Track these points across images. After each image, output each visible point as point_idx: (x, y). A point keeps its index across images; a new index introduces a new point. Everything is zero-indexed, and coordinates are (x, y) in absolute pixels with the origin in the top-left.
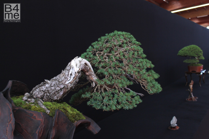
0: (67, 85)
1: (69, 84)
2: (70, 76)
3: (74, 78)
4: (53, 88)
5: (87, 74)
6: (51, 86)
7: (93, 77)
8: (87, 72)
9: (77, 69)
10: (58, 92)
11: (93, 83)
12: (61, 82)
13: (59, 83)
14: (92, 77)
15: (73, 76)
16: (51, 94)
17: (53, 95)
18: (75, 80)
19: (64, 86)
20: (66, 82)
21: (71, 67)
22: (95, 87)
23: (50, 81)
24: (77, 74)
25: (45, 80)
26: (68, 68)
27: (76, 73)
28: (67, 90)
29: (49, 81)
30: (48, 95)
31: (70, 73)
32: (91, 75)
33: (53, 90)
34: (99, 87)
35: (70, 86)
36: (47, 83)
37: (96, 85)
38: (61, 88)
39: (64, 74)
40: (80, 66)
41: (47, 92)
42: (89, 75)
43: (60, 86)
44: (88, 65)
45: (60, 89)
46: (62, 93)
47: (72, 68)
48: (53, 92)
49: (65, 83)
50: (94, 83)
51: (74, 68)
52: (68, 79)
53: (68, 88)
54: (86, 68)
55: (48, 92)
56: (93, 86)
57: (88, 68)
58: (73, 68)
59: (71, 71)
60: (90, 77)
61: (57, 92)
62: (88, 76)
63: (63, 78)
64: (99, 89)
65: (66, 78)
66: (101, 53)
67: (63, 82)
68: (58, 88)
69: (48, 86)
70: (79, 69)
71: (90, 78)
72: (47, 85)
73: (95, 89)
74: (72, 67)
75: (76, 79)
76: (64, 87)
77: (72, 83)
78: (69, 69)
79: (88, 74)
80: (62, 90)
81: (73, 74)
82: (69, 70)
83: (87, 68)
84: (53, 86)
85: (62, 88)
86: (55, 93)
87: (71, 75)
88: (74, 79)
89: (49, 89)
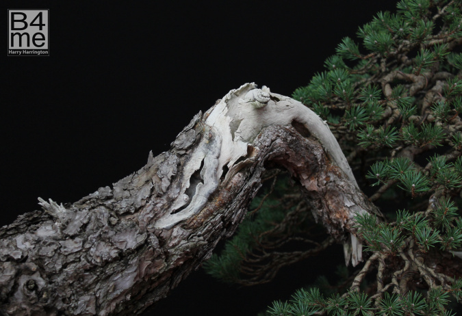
0: (164, 235)
1: (177, 231)
2: (187, 184)
3: (211, 197)
4: (72, 246)
5: (312, 184)
6: (65, 237)
7: (348, 204)
8: (310, 178)
9: (232, 149)
10: (101, 270)
11: (349, 241)
12: (128, 213)
13: (114, 220)
14: (340, 204)
15: (210, 184)
16: (59, 279)
17: (71, 285)
18: (216, 209)
19: (141, 239)
20: (156, 217)
21: (201, 135)
22: (361, 265)
23: (67, 207)
24: (237, 178)
25: (43, 202)
26: (182, 140)
27: (226, 168)
28: (162, 266)
29: (60, 210)
30: (42, 283)
31: (192, 166)
32: (333, 193)
33: (71, 258)
34: (381, 267)
35: (179, 242)
36: (51, 218)
37: (366, 256)
38: (123, 247)
39: (152, 171)
40: (259, 131)
41: (34, 267)
42: (324, 193)
43: (116, 238)
44: (314, 133)
45: (114, 253)
46: (126, 281)
47: (205, 141)
48: (70, 269)
49: (151, 221)
50: (354, 240)
51: (217, 139)
52: (172, 201)
53: (168, 256)
54: (303, 152)
55: (41, 269)
56: (354, 263)
57: (318, 153)
58: (211, 140)
59: (198, 155)
60: (332, 207)
61: (93, 269)
62: (320, 196)
63: (145, 193)
64: (380, 275)
65: (159, 196)
66: (411, 82)
67: (143, 216)
68: (105, 251)
69: (52, 233)
70: (250, 150)
71: (329, 212)
72: (45, 231)
73: (358, 278)
74: (206, 135)
75: (224, 205)
76: (140, 248)
77: (195, 229)
78: (189, 144)
79: (315, 188)
80: (127, 265)
81: (207, 175)
82: (186, 154)
83: (307, 147)
84: (72, 237)
85: (132, 252)
86: (79, 277)
87: (196, 177)
88: (211, 206)
89: (48, 251)
